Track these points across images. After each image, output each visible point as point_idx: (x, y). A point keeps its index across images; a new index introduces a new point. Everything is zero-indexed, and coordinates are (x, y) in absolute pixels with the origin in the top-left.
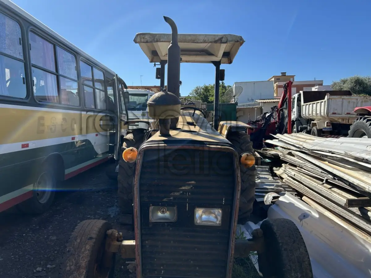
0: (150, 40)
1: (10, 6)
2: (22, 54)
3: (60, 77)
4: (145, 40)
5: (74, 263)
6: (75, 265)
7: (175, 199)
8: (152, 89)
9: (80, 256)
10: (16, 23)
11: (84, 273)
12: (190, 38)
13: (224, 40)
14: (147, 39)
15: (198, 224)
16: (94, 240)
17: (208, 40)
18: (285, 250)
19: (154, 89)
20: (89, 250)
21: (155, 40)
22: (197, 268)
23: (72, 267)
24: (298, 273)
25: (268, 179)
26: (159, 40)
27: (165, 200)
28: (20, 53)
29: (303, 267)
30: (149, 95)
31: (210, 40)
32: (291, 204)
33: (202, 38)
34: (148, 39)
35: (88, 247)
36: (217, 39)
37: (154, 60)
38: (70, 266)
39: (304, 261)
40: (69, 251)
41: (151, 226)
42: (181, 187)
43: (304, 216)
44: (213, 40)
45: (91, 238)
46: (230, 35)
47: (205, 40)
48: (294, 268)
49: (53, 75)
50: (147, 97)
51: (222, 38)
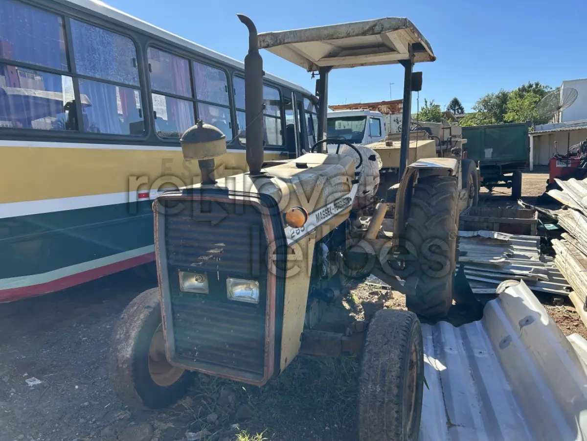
0: (272, 43)
1: (117, 19)
2: (137, 79)
3: (198, 103)
4: (265, 44)
5: (124, 332)
6: (125, 335)
7: (204, 264)
8: (380, 106)
9: (131, 325)
10: (128, 39)
11: (132, 344)
12: (326, 32)
13: (377, 28)
14: (267, 42)
15: (232, 299)
16: (151, 310)
17: (353, 32)
18: (370, 351)
19: (383, 106)
20: (142, 320)
21: (278, 41)
22: (234, 355)
23: (122, 336)
24: (378, 386)
25: (530, 258)
26: (282, 41)
27: (193, 265)
28: (134, 78)
29: (386, 379)
30: (368, 117)
31: (357, 31)
32: (519, 300)
33: (343, 31)
34: (269, 41)
35: (142, 316)
36: (367, 27)
37: (313, 69)
38: (120, 334)
39: (391, 371)
40: (123, 318)
41: (181, 295)
42: (209, 249)
43: (527, 321)
44: (361, 31)
45: (149, 307)
46: (388, 18)
47: (348, 32)
48: (373, 378)
49: (187, 102)
50: (364, 120)
51: (375, 26)
